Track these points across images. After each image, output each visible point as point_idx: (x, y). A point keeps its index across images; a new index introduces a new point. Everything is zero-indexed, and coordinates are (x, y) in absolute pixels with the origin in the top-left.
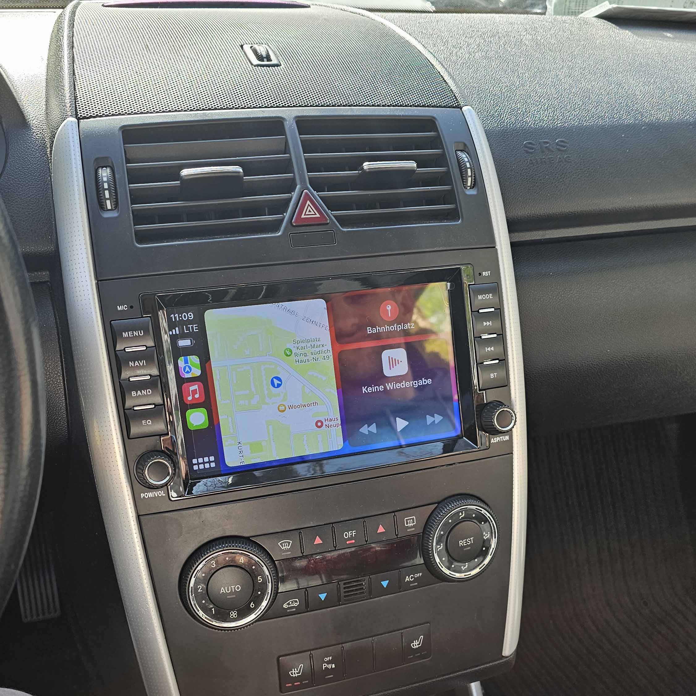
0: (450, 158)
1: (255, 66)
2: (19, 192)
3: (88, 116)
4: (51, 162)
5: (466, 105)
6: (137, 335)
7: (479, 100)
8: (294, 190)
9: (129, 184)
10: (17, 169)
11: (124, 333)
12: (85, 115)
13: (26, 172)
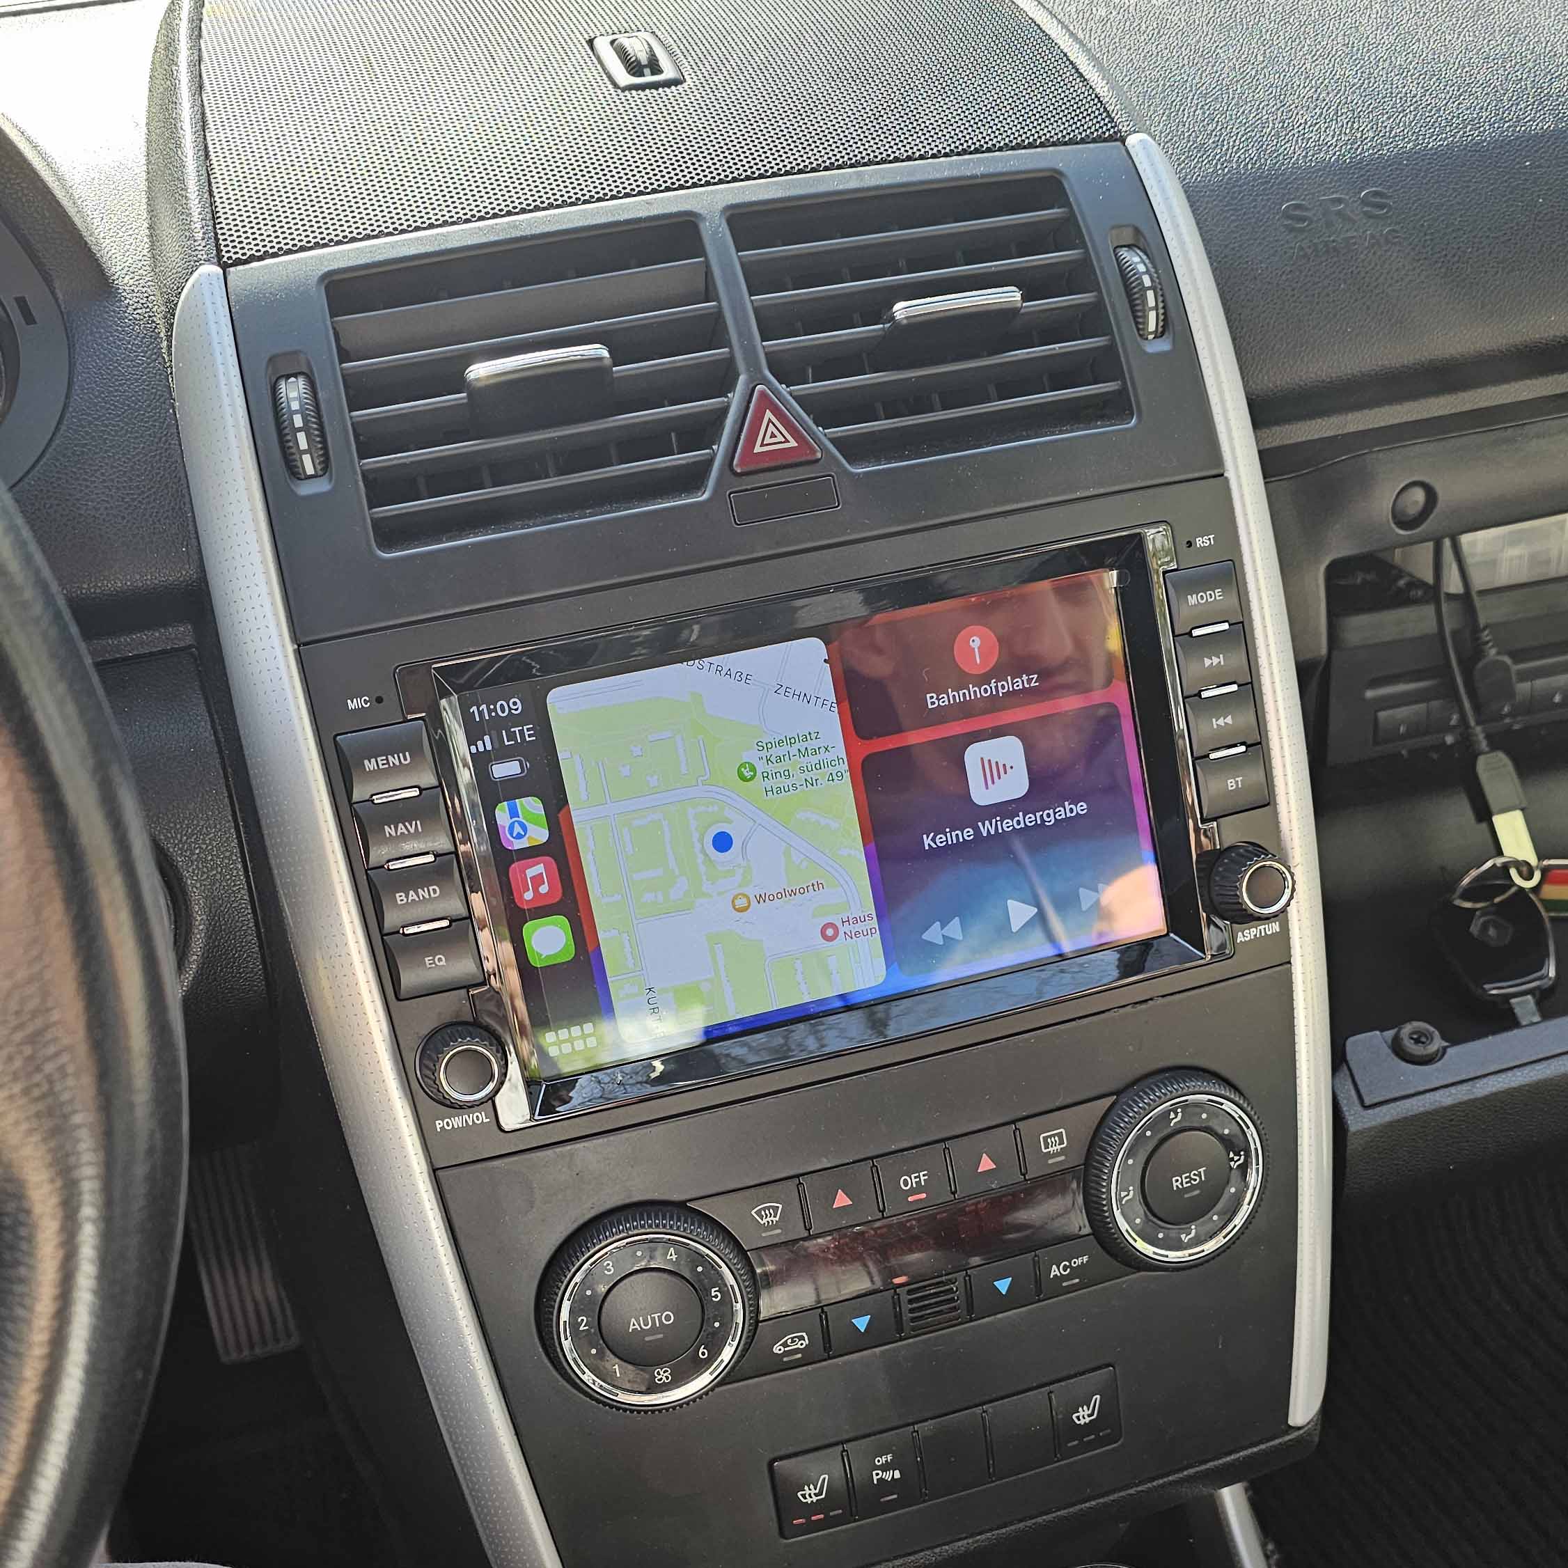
0: (1102, 269)
1: (623, 90)
2: (106, 451)
3: (244, 258)
4: (171, 373)
5: (1135, 132)
6: (397, 763)
7: (1167, 112)
8: (731, 387)
9: (350, 411)
10: (96, 397)
11: (366, 762)
12: (239, 256)
13: (118, 401)
